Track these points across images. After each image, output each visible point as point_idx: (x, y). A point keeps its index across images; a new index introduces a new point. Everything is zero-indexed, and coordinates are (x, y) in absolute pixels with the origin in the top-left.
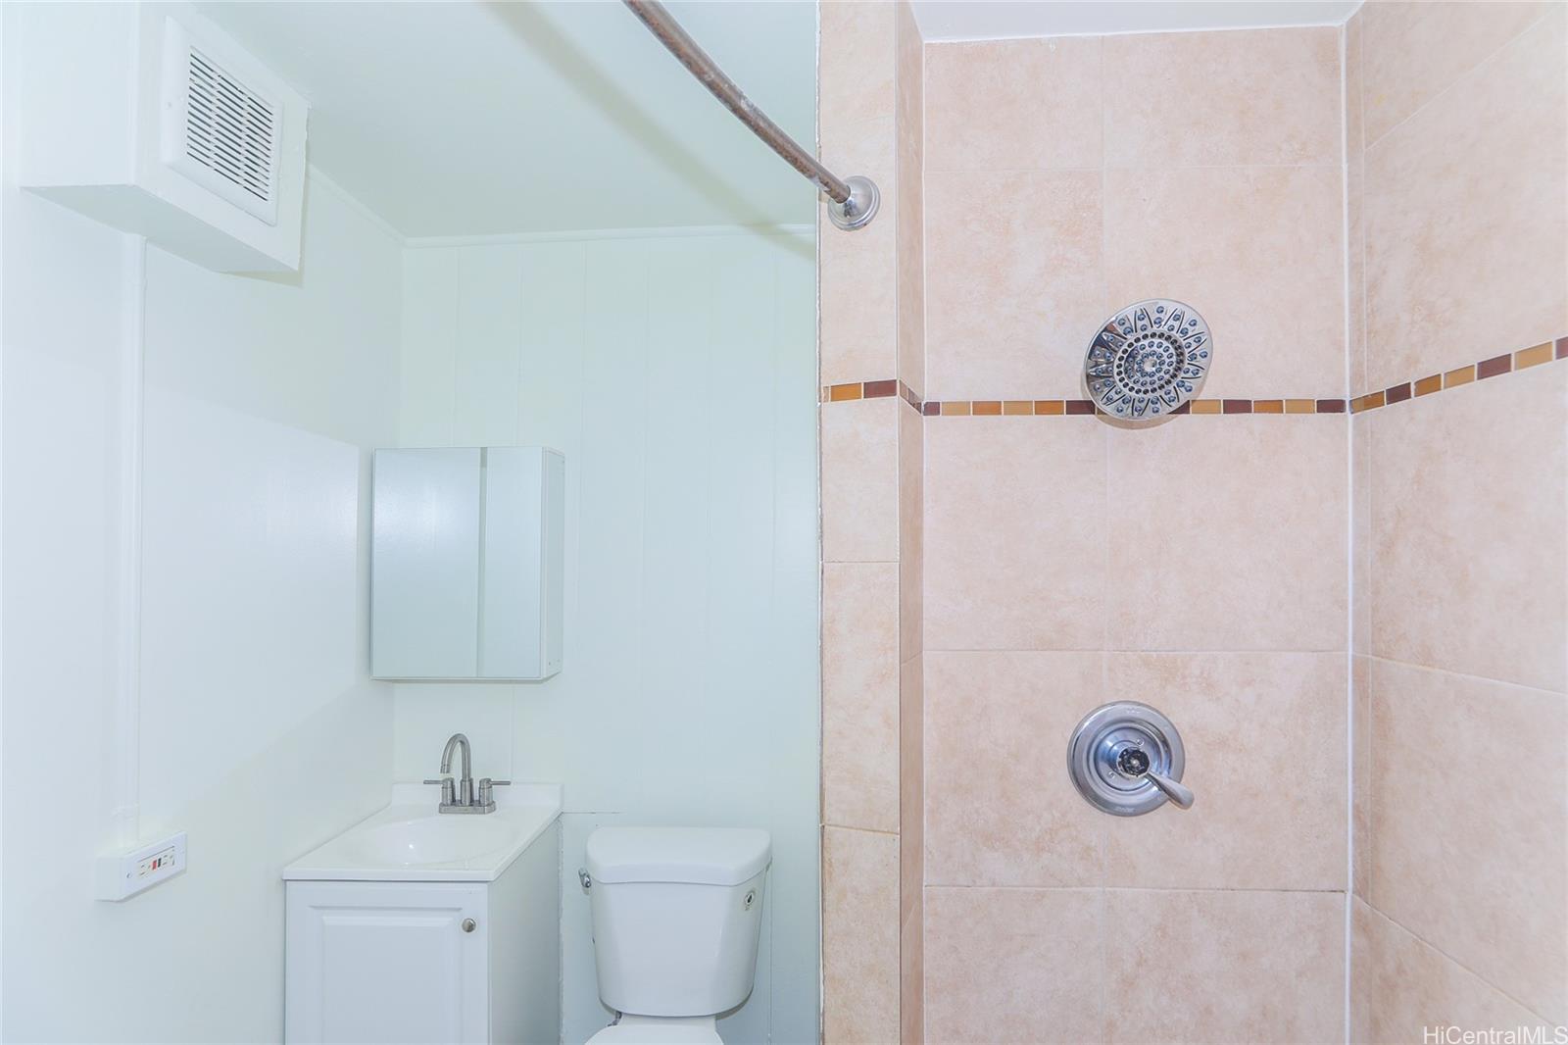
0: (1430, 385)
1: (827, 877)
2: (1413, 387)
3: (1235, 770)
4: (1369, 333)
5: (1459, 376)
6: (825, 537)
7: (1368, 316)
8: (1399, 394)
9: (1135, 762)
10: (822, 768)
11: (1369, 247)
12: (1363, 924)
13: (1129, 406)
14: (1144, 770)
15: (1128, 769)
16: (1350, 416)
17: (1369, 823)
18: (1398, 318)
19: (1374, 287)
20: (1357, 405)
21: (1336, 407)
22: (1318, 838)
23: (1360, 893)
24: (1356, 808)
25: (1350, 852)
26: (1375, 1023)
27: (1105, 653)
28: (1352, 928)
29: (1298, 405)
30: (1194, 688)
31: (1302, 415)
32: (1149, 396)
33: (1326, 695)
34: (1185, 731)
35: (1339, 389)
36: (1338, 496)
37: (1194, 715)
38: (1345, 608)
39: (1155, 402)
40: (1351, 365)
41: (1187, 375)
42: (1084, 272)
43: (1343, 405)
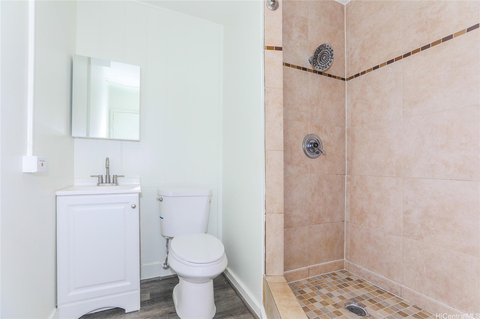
0: (364, 73)
1: (266, 163)
2: (360, 74)
3: (330, 150)
4: (350, 65)
5: (369, 70)
6: (265, 81)
7: (350, 61)
8: (357, 75)
9: (316, 145)
10: (265, 137)
11: (351, 48)
12: (349, 180)
13: (318, 67)
14: (318, 147)
15: (315, 146)
16: (346, 82)
17: (350, 159)
18: (357, 61)
19: (352, 56)
20: (348, 79)
21: (343, 79)
22: (342, 164)
23: (348, 174)
24: (348, 158)
25: (346, 167)
26: (352, 197)
27: (309, 123)
28: (346, 181)
29: (339, 78)
30: (324, 132)
31: (339, 80)
32: (323, 65)
33: (343, 136)
34: (322, 141)
35: (345, 76)
36: (345, 97)
37: (323, 138)
38: (345, 119)
39: (323, 67)
40: (347, 72)
41: (329, 62)
42: (305, 40)
43: (345, 79)
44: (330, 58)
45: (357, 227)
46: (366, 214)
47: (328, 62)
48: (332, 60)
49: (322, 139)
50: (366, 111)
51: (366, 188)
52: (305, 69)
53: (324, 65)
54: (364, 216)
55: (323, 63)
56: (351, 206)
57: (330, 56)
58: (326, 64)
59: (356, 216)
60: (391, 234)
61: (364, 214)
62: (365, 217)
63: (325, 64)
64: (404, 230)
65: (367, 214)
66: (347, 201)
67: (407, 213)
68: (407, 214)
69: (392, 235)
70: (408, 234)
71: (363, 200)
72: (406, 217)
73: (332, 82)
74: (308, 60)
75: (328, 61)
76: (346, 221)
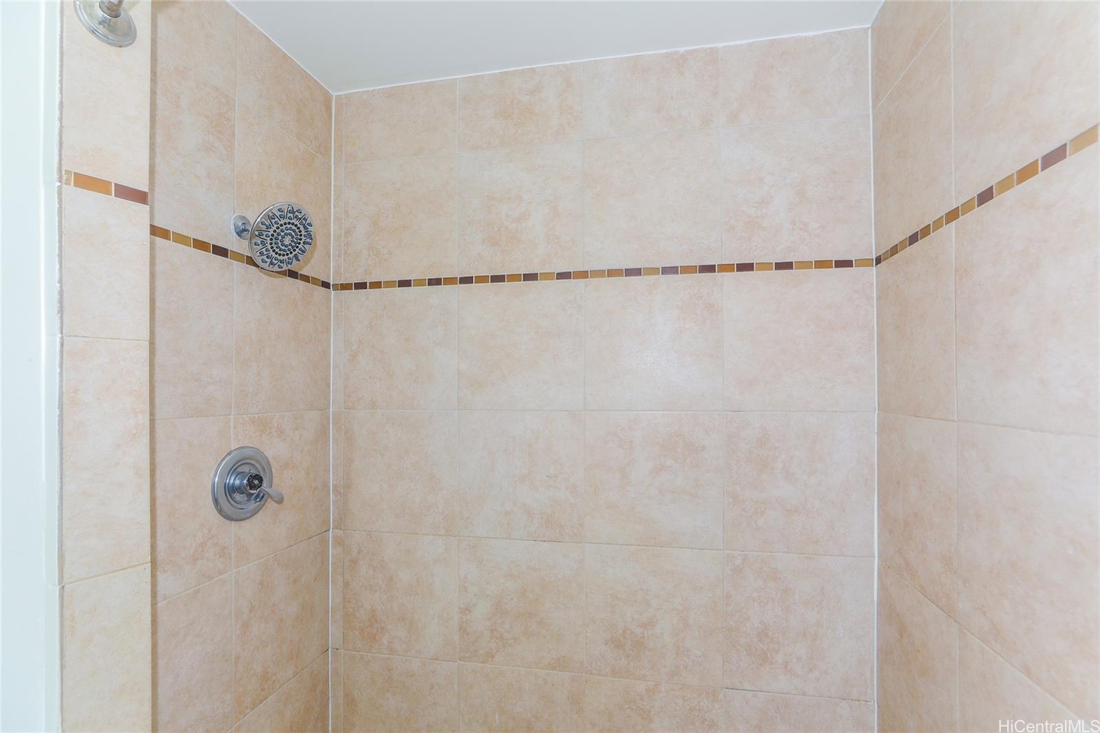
0: (376, 285)
2: (368, 284)
4: (344, 254)
5: (389, 284)
7: (344, 245)
8: (361, 286)
9: (256, 482)
11: (345, 212)
12: (339, 542)
13: (269, 260)
14: (261, 486)
15: (252, 487)
16: (333, 292)
17: (342, 491)
18: (361, 251)
19: (348, 232)
20: (336, 287)
21: (326, 285)
22: (321, 506)
23: (336, 527)
24: (335, 486)
25: (331, 509)
26: (346, 584)
27: (232, 417)
28: (332, 546)
29: (315, 281)
30: (275, 434)
31: (317, 287)
32: (281, 258)
33: (323, 433)
34: (271, 460)
35: (329, 277)
36: (328, 330)
37: (274, 450)
38: (329, 387)
39: (281, 262)
40: (334, 267)
41: (300, 252)
42: (223, 160)
43: (329, 284)
44: (302, 242)
45: (362, 658)
46: (383, 625)
47: (296, 252)
48: (307, 246)
49: (269, 454)
50: (380, 379)
51: (383, 561)
52: (220, 251)
53: (286, 257)
54: (377, 630)
55: (282, 252)
56: (344, 607)
57: (302, 237)
58: (290, 255)
59: (357, 633)
60: (437, 659)
61: (378, 625)
62: (380, 630)
63: (287, 255)
64: (460, 648)
65: (384, 622)
66: (333, 596)
67: (467, 610)
68: (467, 612)
69: (437, 662)
70: (467, 655)
71: (376, 591)
72: (464, 620)
73: (299, 291)
74: (232, 223)
75: (297, 250)
76: (332, 648)
